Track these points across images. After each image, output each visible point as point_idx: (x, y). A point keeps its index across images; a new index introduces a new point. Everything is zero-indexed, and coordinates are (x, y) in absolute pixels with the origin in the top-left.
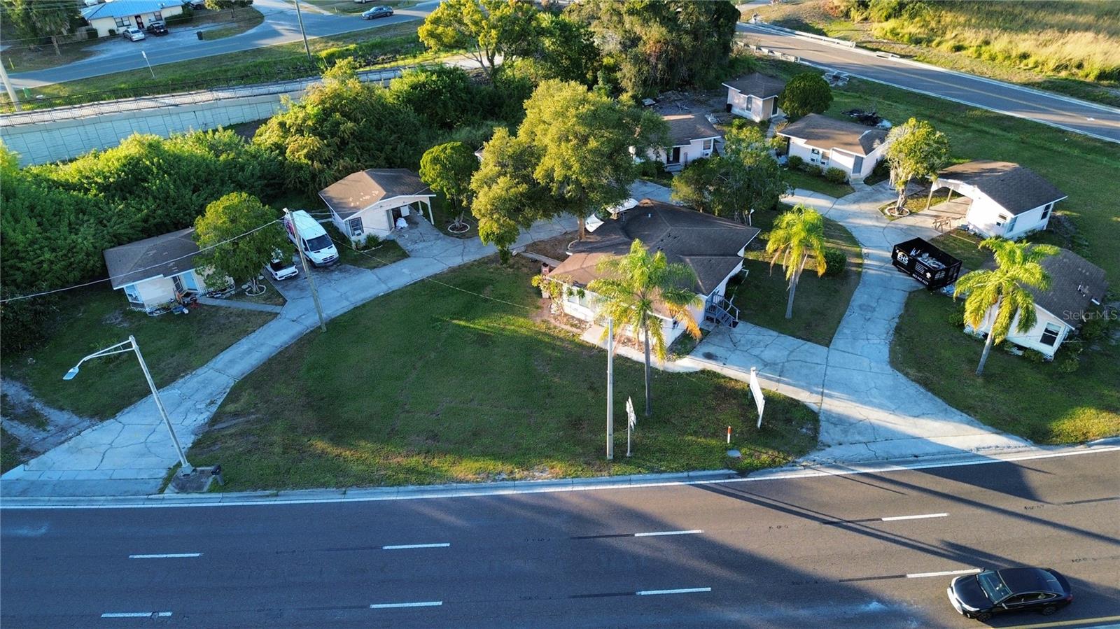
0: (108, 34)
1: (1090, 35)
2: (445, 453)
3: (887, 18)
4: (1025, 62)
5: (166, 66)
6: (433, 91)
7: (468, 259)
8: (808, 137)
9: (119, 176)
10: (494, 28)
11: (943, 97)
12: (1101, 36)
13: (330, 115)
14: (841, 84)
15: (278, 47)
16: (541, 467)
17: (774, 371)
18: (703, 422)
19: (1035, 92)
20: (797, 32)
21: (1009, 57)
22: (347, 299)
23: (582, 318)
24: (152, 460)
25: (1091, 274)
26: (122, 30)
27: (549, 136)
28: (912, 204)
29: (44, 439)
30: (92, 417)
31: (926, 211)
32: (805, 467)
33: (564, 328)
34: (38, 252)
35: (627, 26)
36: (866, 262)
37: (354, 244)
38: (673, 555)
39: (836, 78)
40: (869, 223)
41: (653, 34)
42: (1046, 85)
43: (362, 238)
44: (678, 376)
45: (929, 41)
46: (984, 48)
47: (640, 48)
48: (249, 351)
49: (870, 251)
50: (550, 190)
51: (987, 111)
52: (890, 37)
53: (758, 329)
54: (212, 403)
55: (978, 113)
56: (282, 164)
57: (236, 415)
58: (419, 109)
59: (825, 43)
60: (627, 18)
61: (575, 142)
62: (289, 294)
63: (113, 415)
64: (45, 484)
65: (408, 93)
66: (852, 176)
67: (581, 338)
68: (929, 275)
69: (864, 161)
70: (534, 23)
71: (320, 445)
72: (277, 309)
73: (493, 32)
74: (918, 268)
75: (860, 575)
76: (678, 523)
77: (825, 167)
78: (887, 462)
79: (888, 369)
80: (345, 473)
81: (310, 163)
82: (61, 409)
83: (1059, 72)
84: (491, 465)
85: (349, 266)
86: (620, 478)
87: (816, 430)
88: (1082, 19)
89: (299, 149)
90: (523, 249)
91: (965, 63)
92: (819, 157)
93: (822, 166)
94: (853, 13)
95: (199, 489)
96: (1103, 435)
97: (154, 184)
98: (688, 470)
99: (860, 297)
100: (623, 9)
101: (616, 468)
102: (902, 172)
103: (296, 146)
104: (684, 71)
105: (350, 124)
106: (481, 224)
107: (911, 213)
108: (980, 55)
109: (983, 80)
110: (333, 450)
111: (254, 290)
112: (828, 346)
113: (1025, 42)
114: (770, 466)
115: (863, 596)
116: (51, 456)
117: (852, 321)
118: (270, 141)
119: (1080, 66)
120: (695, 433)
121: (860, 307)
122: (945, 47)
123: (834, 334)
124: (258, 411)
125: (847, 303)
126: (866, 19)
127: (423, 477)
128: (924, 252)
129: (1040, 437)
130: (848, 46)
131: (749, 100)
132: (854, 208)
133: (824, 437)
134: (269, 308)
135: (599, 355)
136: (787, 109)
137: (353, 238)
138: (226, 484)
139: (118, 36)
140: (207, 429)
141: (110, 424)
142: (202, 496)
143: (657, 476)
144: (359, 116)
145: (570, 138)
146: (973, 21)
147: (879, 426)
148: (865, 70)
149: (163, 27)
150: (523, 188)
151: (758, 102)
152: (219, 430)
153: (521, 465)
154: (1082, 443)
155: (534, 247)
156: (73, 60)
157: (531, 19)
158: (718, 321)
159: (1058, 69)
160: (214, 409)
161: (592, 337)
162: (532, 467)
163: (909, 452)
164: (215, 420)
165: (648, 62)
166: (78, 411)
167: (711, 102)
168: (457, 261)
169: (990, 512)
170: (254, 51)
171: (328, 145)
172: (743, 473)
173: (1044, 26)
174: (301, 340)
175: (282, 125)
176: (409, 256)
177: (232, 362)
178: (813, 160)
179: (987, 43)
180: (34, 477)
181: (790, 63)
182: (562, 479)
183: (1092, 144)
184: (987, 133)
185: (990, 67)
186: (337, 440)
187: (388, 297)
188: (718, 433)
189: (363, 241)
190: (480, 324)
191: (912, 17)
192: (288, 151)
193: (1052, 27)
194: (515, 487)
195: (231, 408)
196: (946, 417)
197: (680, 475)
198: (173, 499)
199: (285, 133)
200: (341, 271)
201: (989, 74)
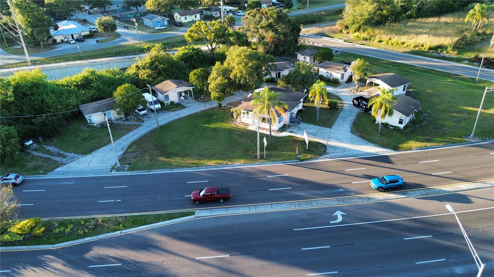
0: (61, 41)
1: (427, 36)
2: (205, 159)
3: (355, 32)
4: (403, 45)
5: (86, 52)
6: (191, 56)
7: (206, 108)
8: (325, 68)
9: (82, 82)
10: (213, 33)
11: (374, 57)
12: (430, 36)
13: (154, 63)
14: (338, 53)
15: (128, 45)
16: (236, 162)
17: (312, 135)
18: (289, 149)
19: (406, 54)
20: (323, 37)
21: (398, 44)
22: (165, 120)
23: (248, 123)
24: (106, 164)
25: (415, 103)
26: (66, 40)
27: (235, 63)
28: (361, 88)
29: (66, 161)
30: (82, 154)
31: (366, 90)
32: (322, 159)
33: (242, 126)
34: (56, 105)
35: (260, 33)
36: (344, 105)
37: (166, 104)
38: (279, 181)
39: (337, 51)
40: (346, 94)
41: (269, 35)
42: (411, 52)
43: (169, 102)
44: (281, 137)
45: (370, 39)
46: (389, 41)
47: (265, 40)
48: (133, 135)
49: (346, 102)
50: (236, 81)
51: (388, 61)
52: (357, 38)
53: (307, 124)
54: (123, 149)
55: (385, 61)
56: (138, 79)
57: (132, 152)
58: (185, 62)
59: (333, 41)
60: (260, 30)
61: (244, 64)
62: (145, 119)
63: (90, 153)
64: (70, 172)
65: (182, 56)
66: (341, 81)
67: (248, 128)
68: (364, 107)
69: (345, 75)
70: (227, 31)
71: (162, 159)
72: (141, 124)
73: (213, 34)
74: (361, 105)
75: (337, 183)
76: (281, 173)
77: (331, 78)
78: (348, 156)
79: (350, 133)
80: (172, 165)
81: (148, 78)
82: (71, 153)
83: (415, 48)
84: (220, 161)
85: (165, 111)
86: (262, 163)
87: (326, 150)
88: (425, 31)
89: (144, 74)
90: (226, 105)
91: (383, 46)
92: (329, 75)
93: (330, 78)
94: (343, 31)
95: (124, 170)
96: (416, 147)
97: (94, 85)
98: (284, 161)
99: (342, 114)
100: (259, 27)
101: (261, 161)
102: (356, 77)
103: (143, 73)
104: (281, 49)
105: (162, 66)
106: (212, 94)
107: (361, 91)
108: (388, 44)
109: (388, 51)
110: (166, 160)
111: (132, 118)
112: (330, 128)
113: (404, 38)
114: (310, 159)
115: (338, 188)
116: (70, 164)
117: (339, 120)
118: (133, 72)
119: (422, 46)
120: (286, 151)
121: (342, 117)
122: (376, 41)
123: (332, 125)
124: (140, 151)
125: (338, 116)
126: (348, 33)
127: (197, 166)
128: (363, 101)
129: (396, 148)
130: (341, 41)
131: (305, 58)
132: (341, 90)
133: (328, 151)
134: (138, 123)
135: (254, 133)
136: (318, 60)
137: (166, 102)
138: (132, 169)
139: (65, 42)
140: (122, 156)
141: (88, 156)
142: (125, 172)
143: (274, 162)
144: (165, 63)
145: (242, 63)
146: (386, 32)
147: (346, 148)
148: (346, 49)
149: (82, 39)
150: (226, 81)
151: (308, 59)
152: (127, 156)
153: (230, 161)
154: (409, 150)
155: (230, 104)
156: (48, 50)
157: (226, 29)
158: (294, 123)
159: (415, 47)
160: (124, 151)
161: (252, 128)
162: (234, 162)
163: (355, 154)
164: (124, 154)
165: (268, 44)
166: (76, 153)
167: (291, 60)
168: (203, 109)
169: (379, 167)
170: (119, 46)
171: (154, 73)
172: (302, 161)
173: (410, 33)
174: (151, 132)
175: (137, 66)
176: (185, 108)
177: (128, 138)
178: (327, 76)
179: (390, 39)
180: (66, 170)
181: (320, 47)
182: (244, 164)
183: (424, 70)
184: (388, 67)
185: (391, 47)
186: (168, 157)
187: (180, 119)
188: (294, 151)
189: (169, 103)
190: (213, 126)
191: (364, 31)
192: (140, 75)
193: (413, 33)
194: (228, 167)
195: (130, 150)
196: (367, 144)
197: (282, 162)
198: (115, 173)
199: (138, 69)
200: (162, 112)
201: (391, 49)
